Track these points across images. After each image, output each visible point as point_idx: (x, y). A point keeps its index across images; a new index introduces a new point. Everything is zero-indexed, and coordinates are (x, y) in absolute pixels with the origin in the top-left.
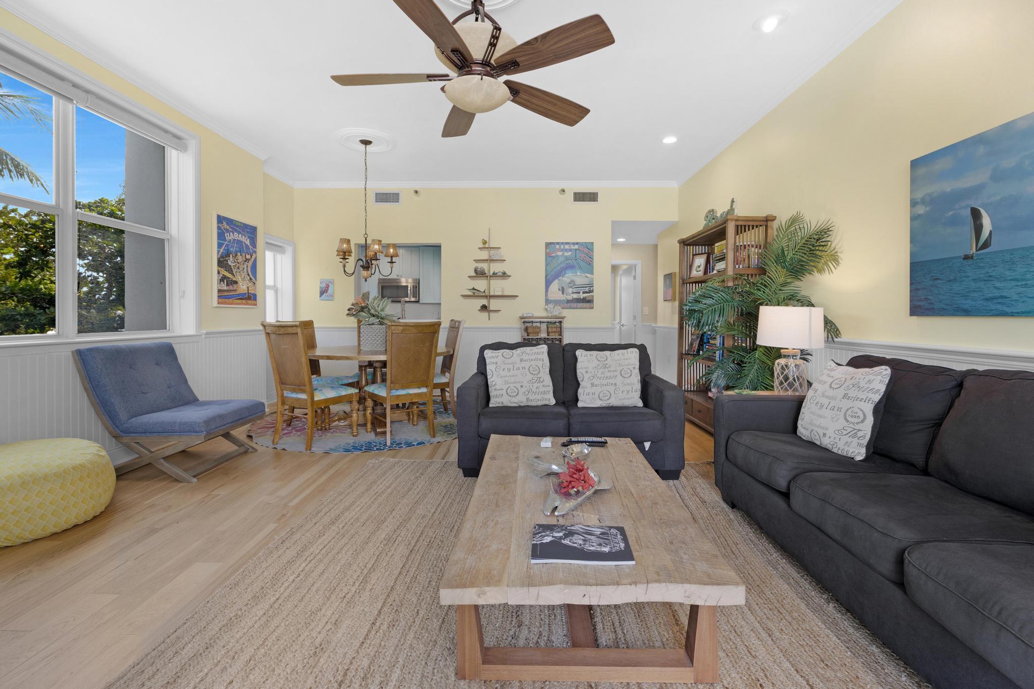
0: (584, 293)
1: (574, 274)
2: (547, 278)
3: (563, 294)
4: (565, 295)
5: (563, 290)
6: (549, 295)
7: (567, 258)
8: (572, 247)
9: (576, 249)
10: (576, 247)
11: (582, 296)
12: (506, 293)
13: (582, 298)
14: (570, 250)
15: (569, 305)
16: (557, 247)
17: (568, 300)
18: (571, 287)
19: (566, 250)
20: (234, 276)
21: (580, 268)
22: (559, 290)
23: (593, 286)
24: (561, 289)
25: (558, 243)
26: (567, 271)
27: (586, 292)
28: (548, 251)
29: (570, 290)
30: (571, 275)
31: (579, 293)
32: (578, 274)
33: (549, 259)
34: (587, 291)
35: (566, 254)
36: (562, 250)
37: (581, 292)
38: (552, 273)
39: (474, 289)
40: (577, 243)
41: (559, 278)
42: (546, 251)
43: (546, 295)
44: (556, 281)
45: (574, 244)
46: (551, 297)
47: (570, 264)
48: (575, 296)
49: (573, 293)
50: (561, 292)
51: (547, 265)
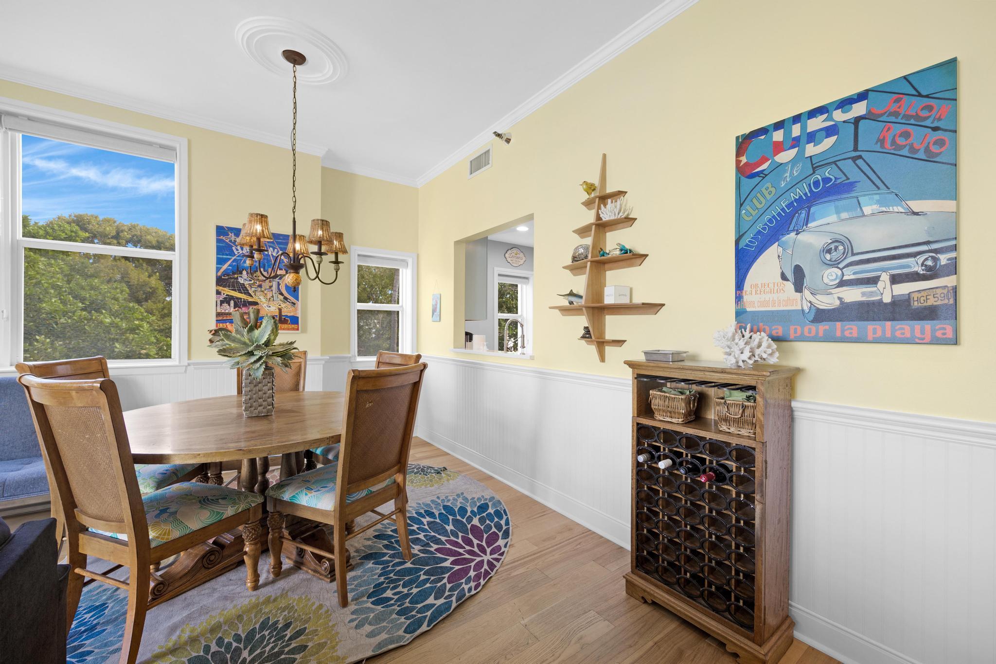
0: (895, 279)
1: (844, 215)
2: (742, 245)
3: (799, 288)
4: (806, 293)
5: (799, 278)
6: (746, 298)
7: (815, 165)
8: (839, 116)
9: (857, 120)
10: (860, 109)
11: (886, 292)
12: (638, 300)
13: (887, 299)
14: (830, 131)
15: (823, 327)
16: (778, 136)
17: (818, 309)
18: (834, 264)
19: (812, 137)
20: (251, 296)
21: (878, 183)
22: (784, 277)
23: (955, 248)
24: (790, 275)
25: (779, 125)
26: (813, 209)
27: (914, 277)
28: (744, 160)
29: (832, 275)
30: (833, 218)
31: (874, 281)
32: (867, 210)
33: (748, 183)
34: (920, 270)
35: (811, 150)
36: (796, 142)
37: (885, 278)
38: (759, 226)
39: (571, 294)
40: (862, 96)
41: (785, 238)
42: (738, 162)
43: (739, 298)
44: (773, 251)
45: (845, 103)
46: (754, 301)
47: (826, 180)
48: (853, 295)
49: (842, 283)
50: (790, 286)
51: (741, 205)
